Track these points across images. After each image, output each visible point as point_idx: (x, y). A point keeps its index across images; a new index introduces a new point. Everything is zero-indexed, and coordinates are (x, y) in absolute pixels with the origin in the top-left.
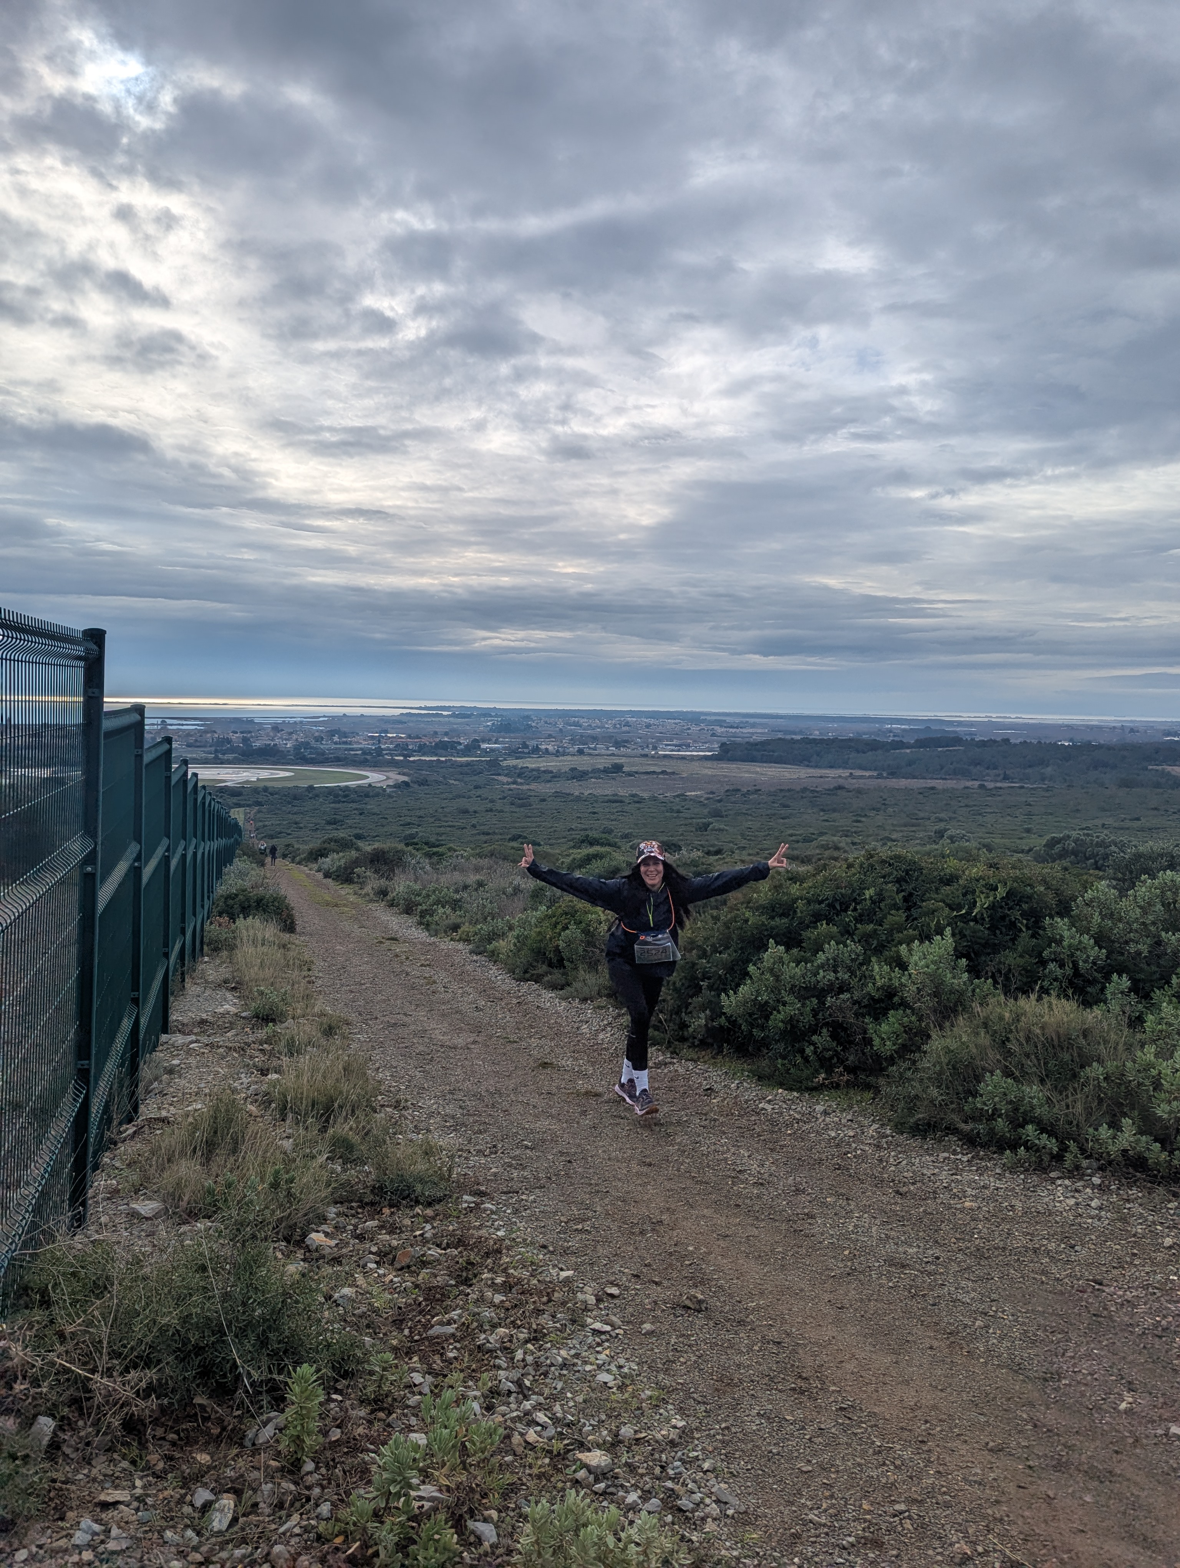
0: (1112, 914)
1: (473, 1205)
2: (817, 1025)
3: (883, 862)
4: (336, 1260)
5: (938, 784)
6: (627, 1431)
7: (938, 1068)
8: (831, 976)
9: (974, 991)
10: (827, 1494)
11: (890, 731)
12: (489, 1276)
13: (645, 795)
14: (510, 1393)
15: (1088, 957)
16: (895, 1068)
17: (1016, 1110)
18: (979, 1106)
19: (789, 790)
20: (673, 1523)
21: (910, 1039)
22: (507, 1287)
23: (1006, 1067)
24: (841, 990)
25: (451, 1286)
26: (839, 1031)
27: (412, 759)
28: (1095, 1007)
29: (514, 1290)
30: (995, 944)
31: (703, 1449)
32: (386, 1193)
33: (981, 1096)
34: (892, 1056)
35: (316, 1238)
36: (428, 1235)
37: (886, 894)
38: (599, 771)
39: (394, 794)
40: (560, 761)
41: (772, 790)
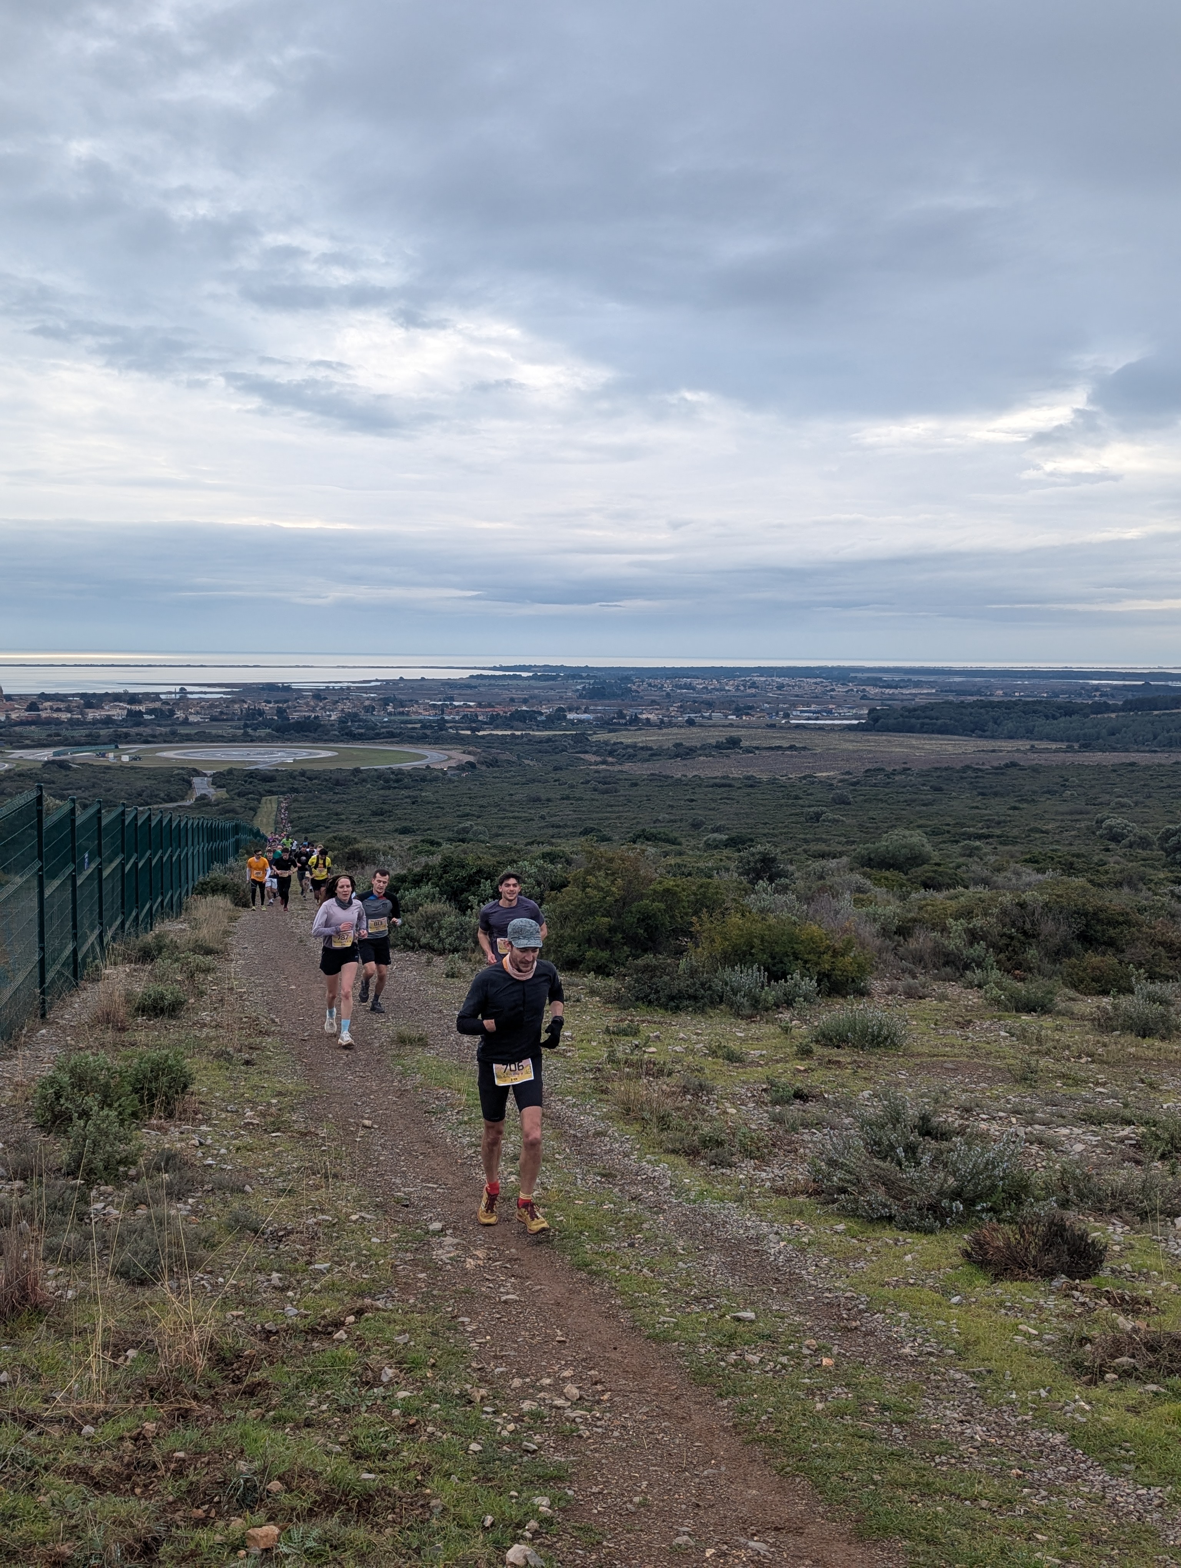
11: (1097, 688)
27: (481, 733)
38: (711, 746)
39: (456, 778)
40: (663, 735)
41: (925, 768)
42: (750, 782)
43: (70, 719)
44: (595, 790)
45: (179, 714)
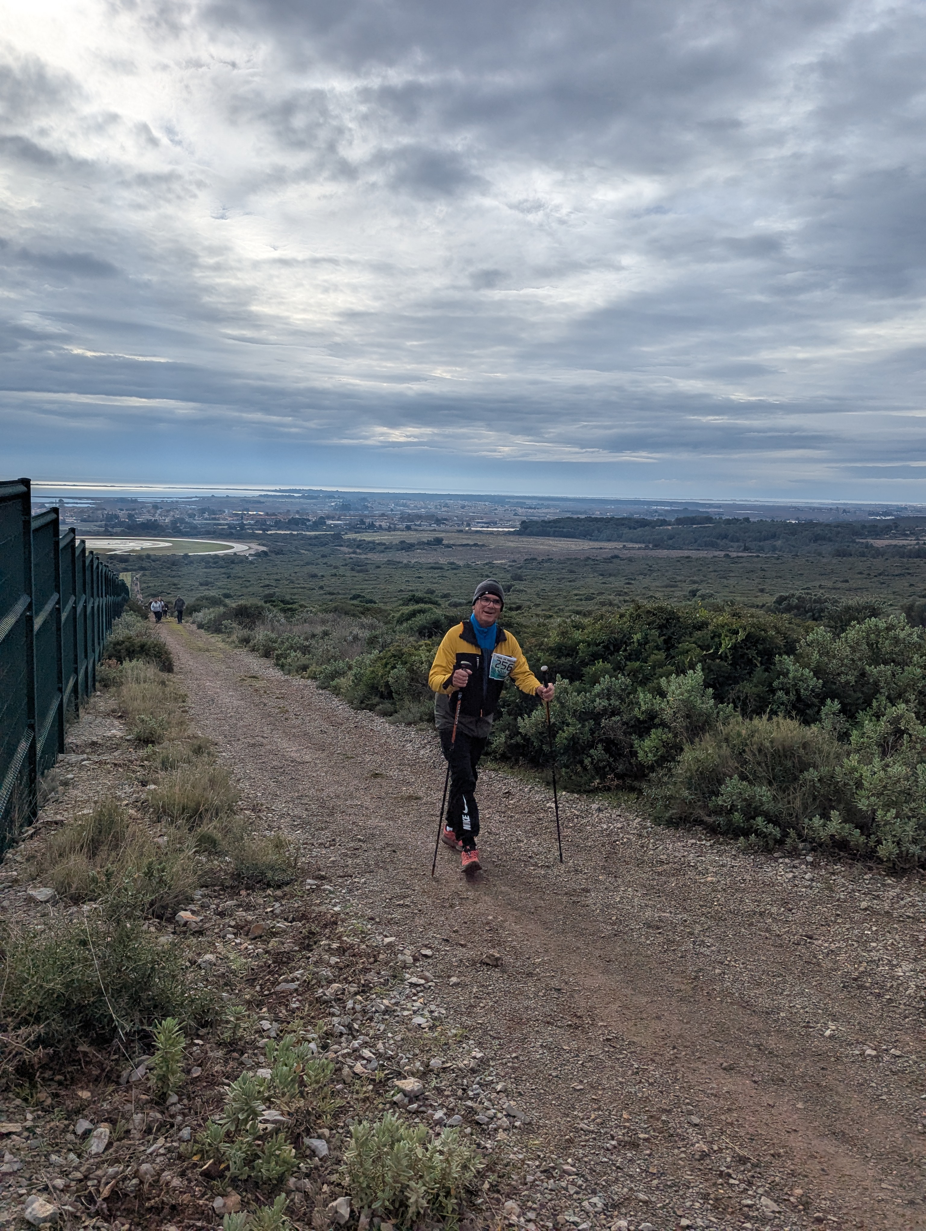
0: (828, 652)
1: (314, 887)
2: (593, 741)
3: (648, 612)
4: (200, 933)
5: (693, 554)
6: (436, 1063)
7: (688, 774)
8: (605, 703)
9: (718, 713)
10: (596, 1106)
11: (656, 511)
12: (327, 942)
13: (461, 563)
14: (341, 1034)
15: (808, 686)
16: (654, 774)
17: (750, 805)
18: (720, 803)
19: (576, 559)
20: (472, 1134)
21: (667, 751)
22: (342, 951)
23: (742, 772)
24: (613, 714)
25: (296, 951)
26: (611, 746)
27: (269, 532)
28: (812, 725)
29: (347, 954)
30: (735, 677)
31: (497, 1074)
32: (243, 878)
33: (722, 795)
34: (652, 765)
35: (185, 915)
36: (277, 911)
37: (650, 638)
38: (424, 543)
40: (392, 535)
41: (561, 558)
42: (453, 566)
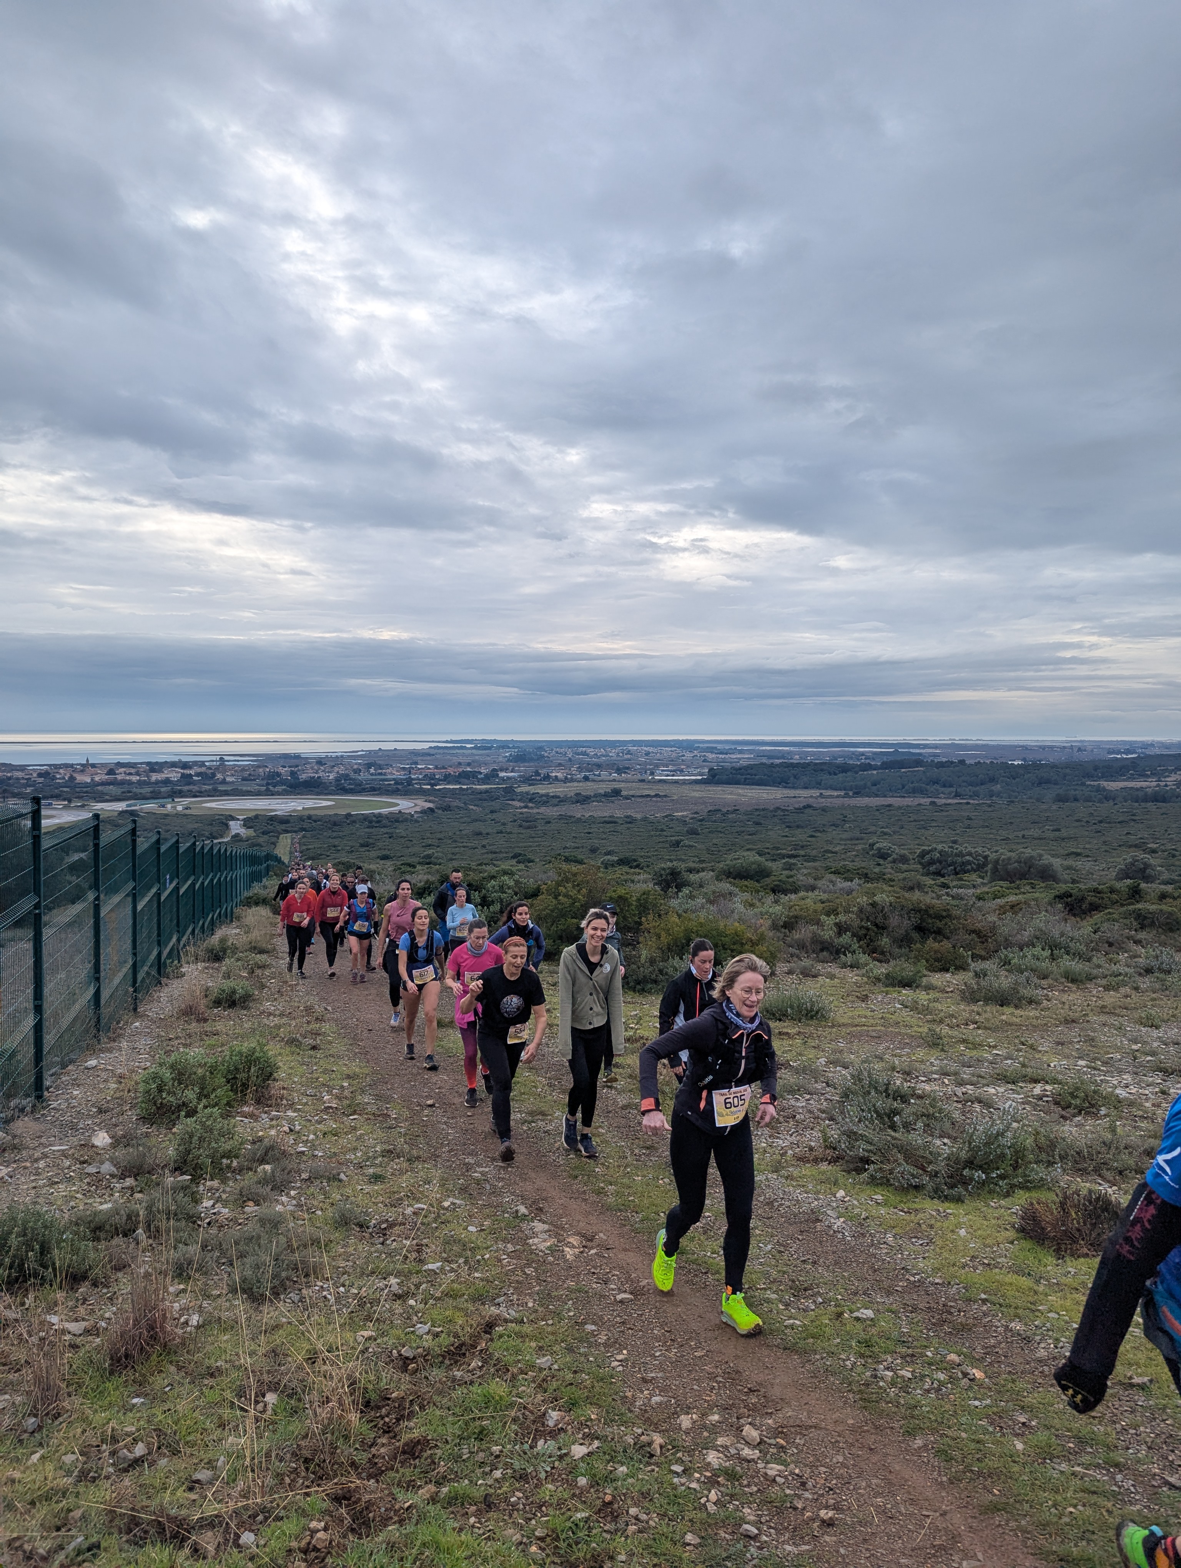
5: (895, 801)
13: (638, 816)
19: (764, 810)
27: (438, 787)
38: (600, 795)
39: (420, 819)
40: (567, 787)
41: (749, 809)
42: (629, 820)
43: (139, 780)
44: (520, 826)
45: (219, 776)
